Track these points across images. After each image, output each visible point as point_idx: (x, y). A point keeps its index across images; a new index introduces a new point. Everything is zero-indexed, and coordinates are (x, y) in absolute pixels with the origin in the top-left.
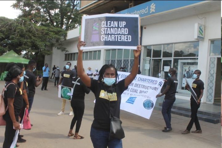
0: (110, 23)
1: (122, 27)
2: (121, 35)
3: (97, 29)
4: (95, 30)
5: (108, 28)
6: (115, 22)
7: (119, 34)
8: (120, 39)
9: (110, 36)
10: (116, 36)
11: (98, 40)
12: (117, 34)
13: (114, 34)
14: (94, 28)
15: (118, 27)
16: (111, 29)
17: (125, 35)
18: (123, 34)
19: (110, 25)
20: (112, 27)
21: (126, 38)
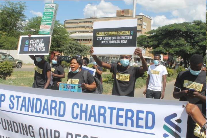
0: (35, 41)
1: (41, 43)
2: (40, 47)
3: (28, 44)
4: (27, 44)
5: (33, 43)
6: (38, 40)
7: (39, 47)
8: (39, 50)
9: (34, 48)
10: (37, 48)
11: (27, 50)
12: (38, 47)
13: (36, 47)
14: (26, 43)
15: (39, 43)
16: (35, 44)
17: (42, 47)
18: (41, 47)
19: (35, 42)
20: (36, 43)
21: (42, 49)
